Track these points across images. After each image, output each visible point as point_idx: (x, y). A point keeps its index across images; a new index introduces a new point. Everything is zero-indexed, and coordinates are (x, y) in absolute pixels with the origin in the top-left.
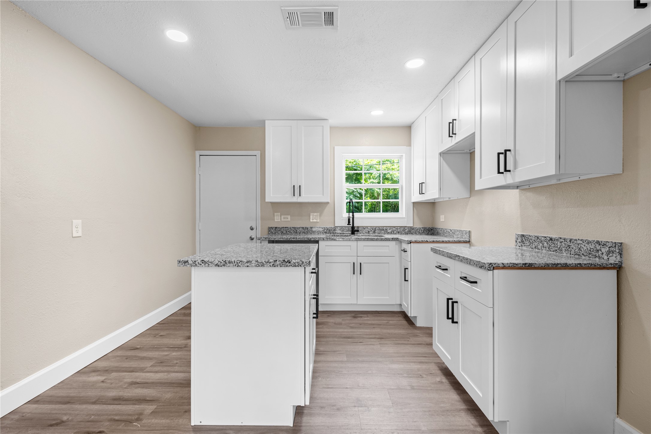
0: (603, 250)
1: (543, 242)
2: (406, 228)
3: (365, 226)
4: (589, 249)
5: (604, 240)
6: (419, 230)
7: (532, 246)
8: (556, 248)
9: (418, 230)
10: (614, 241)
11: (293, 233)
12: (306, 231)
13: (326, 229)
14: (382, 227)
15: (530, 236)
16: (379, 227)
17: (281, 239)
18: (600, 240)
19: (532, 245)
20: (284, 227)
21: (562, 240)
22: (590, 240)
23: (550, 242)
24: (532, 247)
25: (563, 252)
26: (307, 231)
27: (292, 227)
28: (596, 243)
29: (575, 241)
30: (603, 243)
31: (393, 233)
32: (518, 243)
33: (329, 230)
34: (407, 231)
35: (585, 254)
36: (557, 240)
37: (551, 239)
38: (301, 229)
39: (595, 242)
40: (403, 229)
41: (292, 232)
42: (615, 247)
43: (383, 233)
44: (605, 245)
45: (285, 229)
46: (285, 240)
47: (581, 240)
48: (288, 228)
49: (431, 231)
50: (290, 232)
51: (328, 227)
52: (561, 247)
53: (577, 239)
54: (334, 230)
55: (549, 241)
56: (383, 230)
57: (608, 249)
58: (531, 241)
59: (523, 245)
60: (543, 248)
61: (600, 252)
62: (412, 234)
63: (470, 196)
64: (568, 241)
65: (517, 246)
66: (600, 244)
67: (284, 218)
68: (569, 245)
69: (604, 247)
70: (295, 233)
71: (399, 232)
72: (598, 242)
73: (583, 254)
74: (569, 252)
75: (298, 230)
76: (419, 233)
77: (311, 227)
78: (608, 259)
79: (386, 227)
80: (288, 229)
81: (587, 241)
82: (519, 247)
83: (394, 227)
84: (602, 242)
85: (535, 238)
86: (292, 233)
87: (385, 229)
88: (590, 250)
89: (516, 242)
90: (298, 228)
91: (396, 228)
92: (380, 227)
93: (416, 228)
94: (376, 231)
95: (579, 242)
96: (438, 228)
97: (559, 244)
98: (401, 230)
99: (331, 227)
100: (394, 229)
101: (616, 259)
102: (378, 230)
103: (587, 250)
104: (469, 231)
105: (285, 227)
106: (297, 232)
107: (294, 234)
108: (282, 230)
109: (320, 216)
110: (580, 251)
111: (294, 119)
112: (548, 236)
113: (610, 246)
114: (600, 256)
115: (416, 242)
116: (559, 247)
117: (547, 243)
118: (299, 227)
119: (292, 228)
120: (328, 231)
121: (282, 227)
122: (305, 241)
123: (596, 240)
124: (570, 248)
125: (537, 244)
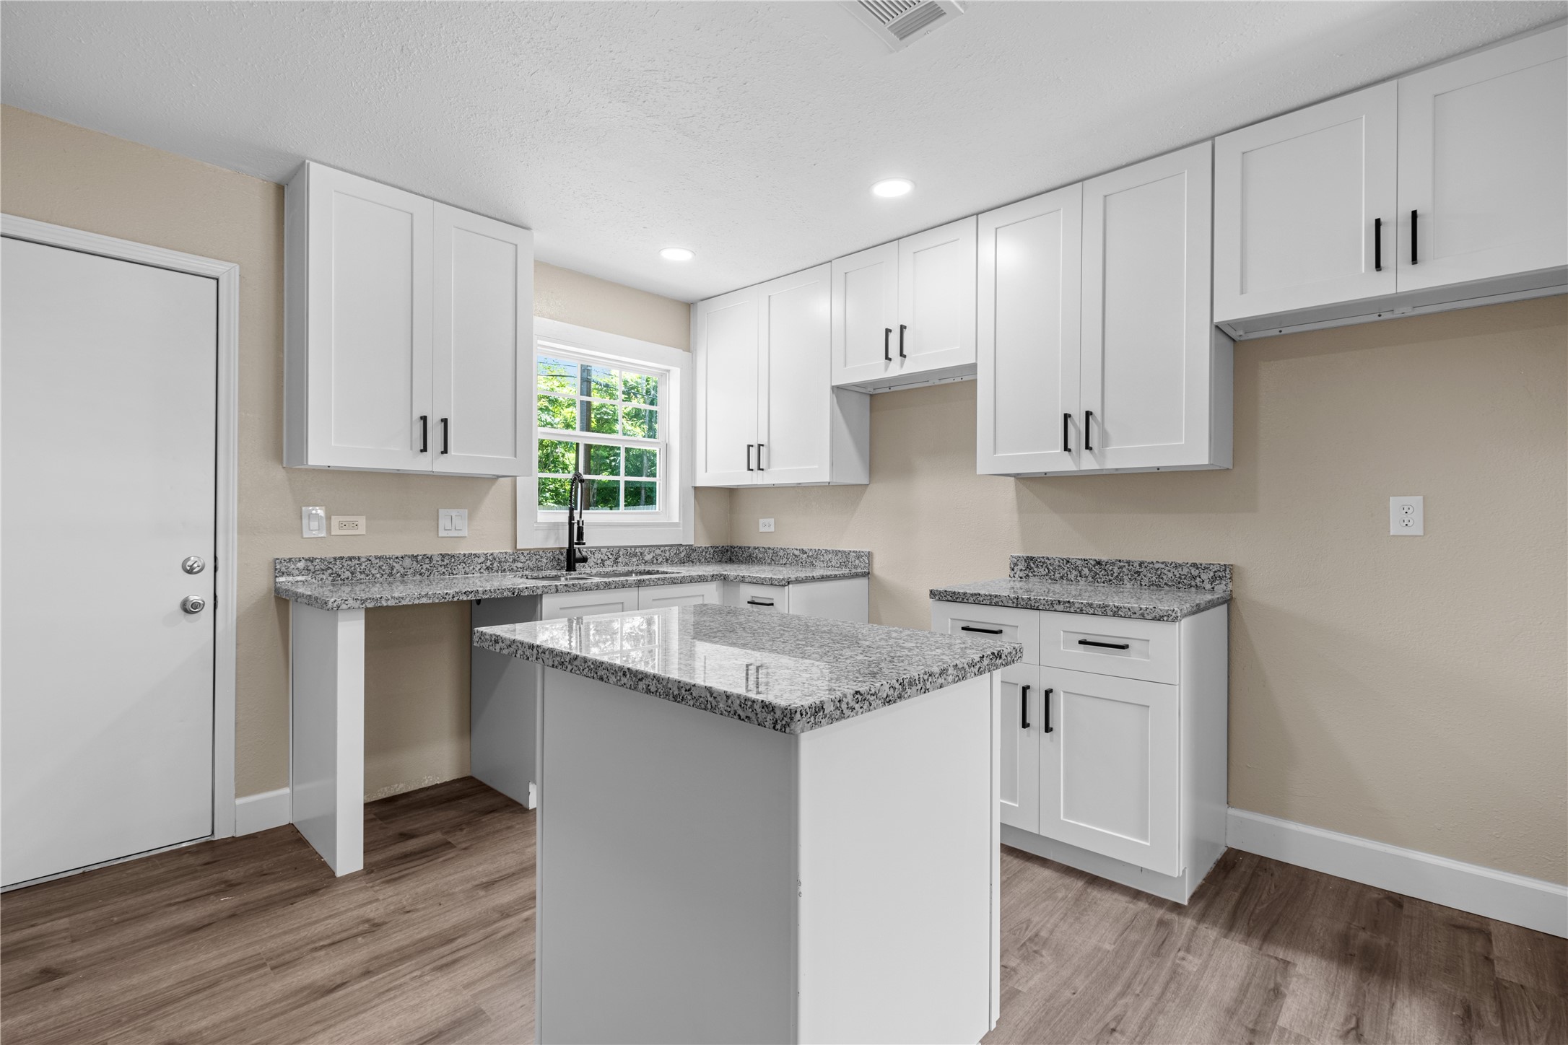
0: (1204, 576)
1: (1080, 568)
2: (681, 549)
3: (593, 547)
4: (1178, 576)
5: (1204, 562)
6: (706, 552)
7: (1054, 575)
8: (1110, 577)
9: (704, 553)
10: (1222, 563)
11: (378, 576)
12: (425, 566)
13: (490, 558)
14: (631, 547)
15: (1048, 558)
16: (625, 547)
17: (424, 600)
18: (1198, 562)
19: (1053, 573)
20: (342, 558)
21: (1122, 564)
22: (1180, 562)
23: (1097, 567)
24: (1053, 577)
25: (1126, 582)
26: (428, 566)
27: (376, 558)
28: (1191, 566)
29: (1151, 566)
30: (1203, 566)
31: (655, 561)
32: (1018, 572)
33: (500, 562)
34: (682, 555)
35: (1170, 584)
36: (1113, 564)
37: (1099, 563)
38: (407, 562)
39: (1188, 565)
40: (675, 552)
41: (373, 571)
42: (1225, 570)
43: (635, 564)
44: (1207, 568)
45: (349, 563)
46: (437, 601)
47: (1162, 563)
48: (359, 558)
49: (729, 554)
50: (367, 572)
51: (497, 551)
52: (1121, 575)
53: (1155, 562)
54: (514, 561)
55: (1094, 566)
56: (635, 555)
57: (1212, 574)
58: (1051, 568)
59: (1030, 574)
60: (1079, 578)
61: (1198, 578)
62: (693, 562)
63: (870, 481)
64: (1136, 564)
65: (1014, 576)
66: (1197, 568)
67: (343, 526)
68: (1138, 572)
69: (1205, 571)
70: (385, 576)
71: (667, 560)
72: (1194, 565)
73: (1166, 584)
74: (1139, 582)
75: (397, 567)
76: (706, 559)
77: (443, 552)
78: (1213, 588)
79: (641, 547)
80: (361, 564)
81: (1174, 564)
82: (1021, 578)
83: (659, 547)
84: (1201, 565)
85: (1062, 561)
86: (373, 575)
87: (639, 554)
88: (1180, 577)
89: (1013, 570)
90: (397, 558)
91: (662, 548)
92: (629, 549)
93: (700, 548)
94: (620, 560)
95: (1157, 566)
96: (752, 545)
97: (1116, 569)
98: (672, 554)
99: (506, 553)
100: (658, 552)
101: (1225, 587)
102: (623, 555)
103: (1173, 577)
104: (869, 553)
105: (346, 555)
106: (395, 572)
107: (381, 580)
108: (336, 568)
109: (470, 517)
110: (1161, 580)
111: (424, 193)
112: (1093, 558)
113: (1216, 569)
114: (1198, 585)
115: (798, 581)
116: (1115, 575)
117: (1090, 570)
118: (399, 554)
119: (373, 560)
120: (495, 565)
121: (335, 559)
122: (505, 598)
123: (1190, 562)
124: (1139, 575)
125: (1065, 571)
